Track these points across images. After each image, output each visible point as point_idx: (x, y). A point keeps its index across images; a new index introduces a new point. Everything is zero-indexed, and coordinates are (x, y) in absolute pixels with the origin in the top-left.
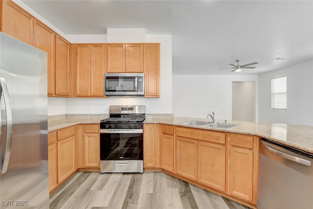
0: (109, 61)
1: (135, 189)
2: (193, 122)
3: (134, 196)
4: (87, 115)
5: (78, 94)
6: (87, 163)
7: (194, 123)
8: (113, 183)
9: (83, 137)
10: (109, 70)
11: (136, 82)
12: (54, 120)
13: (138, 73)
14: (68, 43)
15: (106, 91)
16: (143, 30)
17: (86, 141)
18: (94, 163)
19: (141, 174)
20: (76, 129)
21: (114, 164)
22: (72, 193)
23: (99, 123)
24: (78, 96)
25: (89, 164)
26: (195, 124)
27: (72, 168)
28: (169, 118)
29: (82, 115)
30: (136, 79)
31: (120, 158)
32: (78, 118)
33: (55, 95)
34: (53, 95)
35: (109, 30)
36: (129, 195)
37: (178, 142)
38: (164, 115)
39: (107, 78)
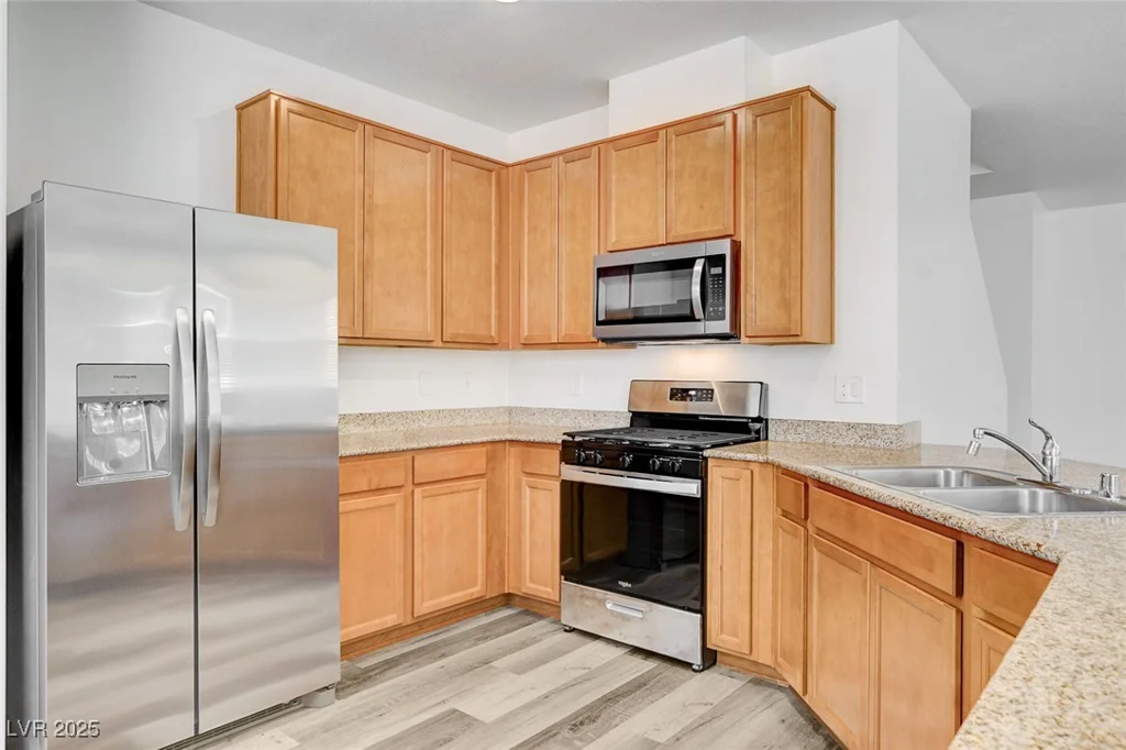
0: (614, 204)
1: (618, 707)
2: (942, 472)
3: (592, 726)
4: (565, 411)
5: (526, 339)
6: (528, 580)
7: (947, 476)
8: (572, 668)
9: (519, 487)
10: (613, 240)
11: (696, 280)
12: (462, 424)
13: (708, 242)
14: (490, 165)
15: (599, 323)
16: (739, 43)
17: (527, 502)
18: (546, 585)
19: (694, 670)
20: (491, 458)
21: (602, 602)
22: (443, 656)
23: (560, 441)
24: (527, 345)
25: (532, 585)
26: (953, 484)
27: (475, 585)
28: (878, 442)
29: (550, 413)
30: (698, 268)
31: (620, 583)
32: (539, 422)
33: (441, 344)
34: (434, 344)
35: (617, 85)
36: (580, 718)
37: (816, 555)
38: (850, 426)
39: (603, 272)
